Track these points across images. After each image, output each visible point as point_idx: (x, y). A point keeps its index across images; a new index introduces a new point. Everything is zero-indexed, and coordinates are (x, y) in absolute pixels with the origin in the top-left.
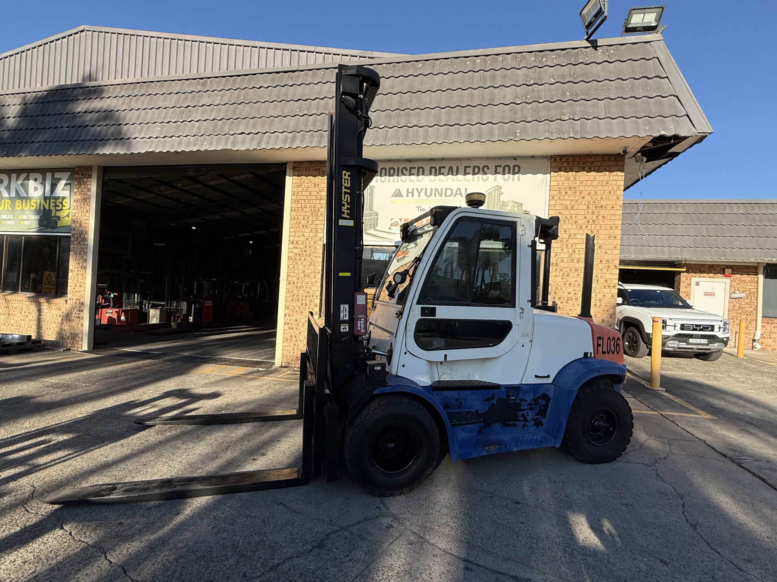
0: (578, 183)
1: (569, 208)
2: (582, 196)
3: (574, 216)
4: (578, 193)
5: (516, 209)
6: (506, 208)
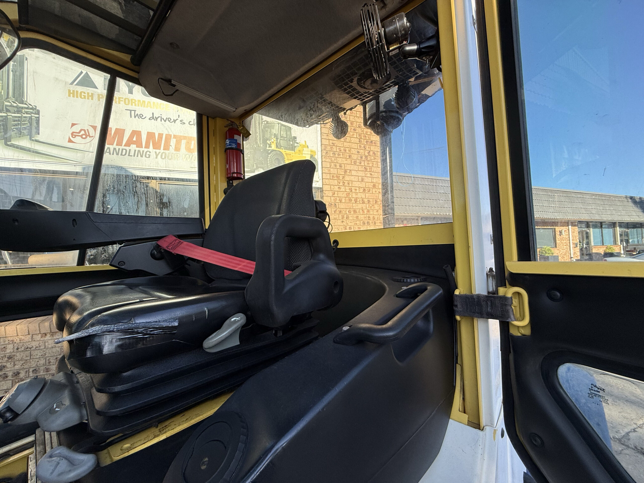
5: (284, 133)
6: (271, 130)
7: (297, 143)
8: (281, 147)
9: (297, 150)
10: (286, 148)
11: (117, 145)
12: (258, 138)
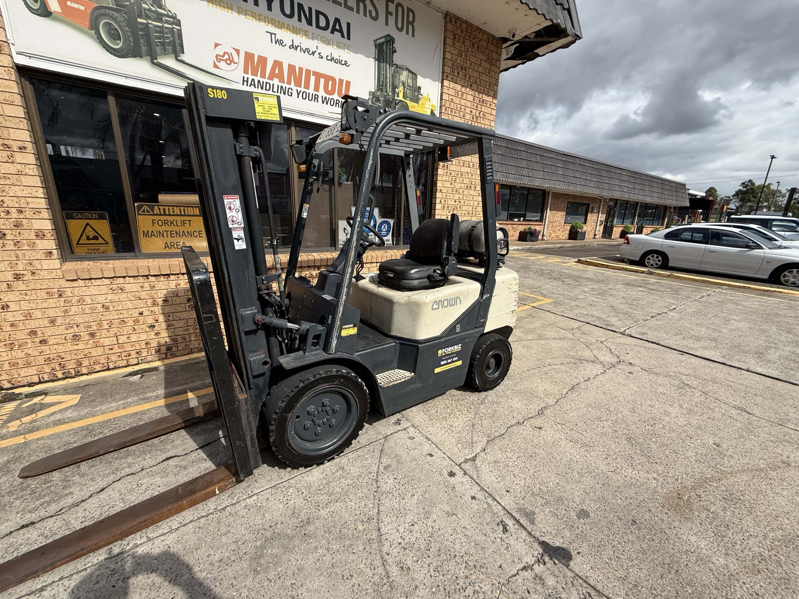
0: (469, 63)
1: (460, 96)
2: (470, 83)
3: (463, 107)
4: (467, 77)
5: (410, 81)
6: (399, 77)
7: (421, 95)
8: (407, 97)
9: (421, 102)
10: (411, 100)
11: (260, 77)
12: (388, 84)
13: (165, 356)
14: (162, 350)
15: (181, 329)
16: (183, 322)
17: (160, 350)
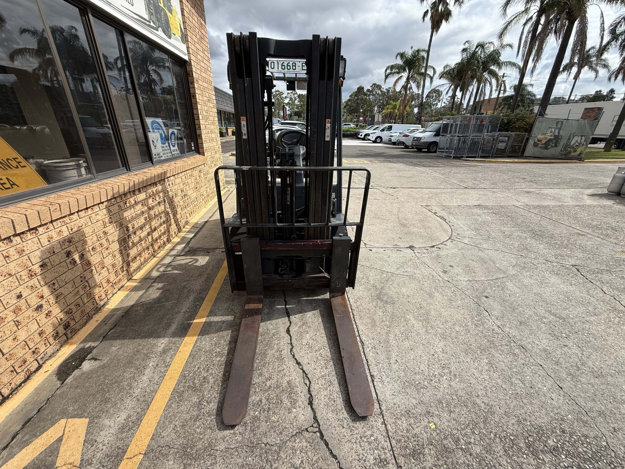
13: (65, 338)
14: (60, 332)
15: (71, 295)
16: (70, 285)
17: (57, 333)
